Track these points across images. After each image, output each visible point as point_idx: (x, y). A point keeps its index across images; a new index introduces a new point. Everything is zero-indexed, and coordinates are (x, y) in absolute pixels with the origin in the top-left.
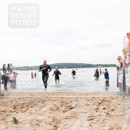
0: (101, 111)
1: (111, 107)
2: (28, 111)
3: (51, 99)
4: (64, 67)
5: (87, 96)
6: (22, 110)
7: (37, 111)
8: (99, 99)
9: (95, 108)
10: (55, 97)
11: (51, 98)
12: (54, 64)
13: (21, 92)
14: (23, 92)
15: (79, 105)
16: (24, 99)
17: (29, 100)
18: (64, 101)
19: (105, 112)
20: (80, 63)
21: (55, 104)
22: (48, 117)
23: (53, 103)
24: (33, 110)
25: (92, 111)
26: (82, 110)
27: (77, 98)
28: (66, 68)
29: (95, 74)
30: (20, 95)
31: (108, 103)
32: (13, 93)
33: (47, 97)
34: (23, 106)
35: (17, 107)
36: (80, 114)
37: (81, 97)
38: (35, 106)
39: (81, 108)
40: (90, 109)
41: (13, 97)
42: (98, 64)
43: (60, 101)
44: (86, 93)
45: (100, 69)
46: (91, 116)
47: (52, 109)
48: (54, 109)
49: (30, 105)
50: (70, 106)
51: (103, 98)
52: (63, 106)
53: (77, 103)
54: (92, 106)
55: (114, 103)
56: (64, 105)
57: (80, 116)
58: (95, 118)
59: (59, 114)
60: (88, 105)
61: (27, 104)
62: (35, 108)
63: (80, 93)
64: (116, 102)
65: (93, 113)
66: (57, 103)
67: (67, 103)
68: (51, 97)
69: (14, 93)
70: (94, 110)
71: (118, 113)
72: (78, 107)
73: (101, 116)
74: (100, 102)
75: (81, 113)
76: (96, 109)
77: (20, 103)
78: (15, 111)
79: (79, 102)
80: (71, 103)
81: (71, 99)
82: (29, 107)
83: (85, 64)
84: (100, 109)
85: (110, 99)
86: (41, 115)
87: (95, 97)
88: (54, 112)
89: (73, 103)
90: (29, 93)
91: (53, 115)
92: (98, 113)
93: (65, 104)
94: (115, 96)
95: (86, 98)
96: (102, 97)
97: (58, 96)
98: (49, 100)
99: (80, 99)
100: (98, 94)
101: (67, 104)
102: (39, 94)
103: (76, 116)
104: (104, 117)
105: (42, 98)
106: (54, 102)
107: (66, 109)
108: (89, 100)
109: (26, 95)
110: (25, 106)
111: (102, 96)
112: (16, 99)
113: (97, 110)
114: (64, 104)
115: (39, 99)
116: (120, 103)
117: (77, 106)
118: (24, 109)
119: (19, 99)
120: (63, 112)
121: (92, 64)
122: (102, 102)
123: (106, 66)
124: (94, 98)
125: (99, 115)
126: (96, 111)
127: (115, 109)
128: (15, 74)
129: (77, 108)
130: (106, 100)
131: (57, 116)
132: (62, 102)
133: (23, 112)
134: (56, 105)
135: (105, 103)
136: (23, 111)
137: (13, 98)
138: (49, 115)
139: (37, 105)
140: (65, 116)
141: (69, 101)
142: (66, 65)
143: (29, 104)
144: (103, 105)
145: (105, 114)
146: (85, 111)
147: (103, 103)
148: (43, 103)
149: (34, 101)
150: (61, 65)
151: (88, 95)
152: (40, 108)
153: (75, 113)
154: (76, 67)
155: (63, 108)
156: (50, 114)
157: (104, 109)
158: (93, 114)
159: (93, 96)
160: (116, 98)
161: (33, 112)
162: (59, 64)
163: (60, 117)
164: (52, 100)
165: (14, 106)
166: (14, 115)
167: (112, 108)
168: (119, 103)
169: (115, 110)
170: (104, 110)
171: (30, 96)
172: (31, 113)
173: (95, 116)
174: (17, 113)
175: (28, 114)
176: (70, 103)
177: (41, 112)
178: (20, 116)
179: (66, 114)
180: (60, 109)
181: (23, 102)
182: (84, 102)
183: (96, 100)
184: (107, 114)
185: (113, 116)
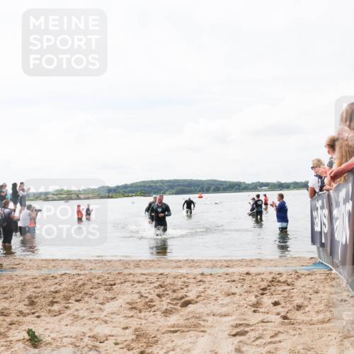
0: (266, 310)
1: (295, 298)
2: (68, 312)
3: (131, 278)
4: (167, 190)
5: (230, 270)
6: (52, 308)
7: (93, 312)
8: (263, 276)
9: (251, 301)
10: (142, 274)
11: (131, 276)
12: (140, 182)
13: (49, 260)
14: (53, 260)
15: (206, 293)
16: (56, 278)
17: (71, 281)
18: (166, 284)
19: (278, 314)
20: (209, 180)
21: (143, 291)
22: (124, 329)
23: (136, 291)
24: (81, 308)
25: (244, 310)
26: (216, 308)
27: (202, 274)
28: (172, 194)
29: (252, 210)
30: (45, 268)
31: (286, 287)
32: (27, 262)
33: (119, 273)
34: (54, 298)
35: (37, 302)
36: (210, 319)
37: (214, 271)
38: (86, 298)
39: (213, 302)
40: (239, 306)
41: (28, 273)
42: (259, 182)
43: (156, 285)
44: (225, 261)
45: (265, 195)
46: (240, 325)
47: (135, 305)
48: (140, 306)
49: (73, 295)
50: (182, 298)
51: (272, 275)
52: (163, 299)
53: (201, 288)
54: (243, 297)
55: (303, 287)
56: (167, 294)
57: (209, 324)
58: (251, 328)
59: (152, 319)
60: (233, 294)
61: (65, 292)
62: (87, 302)
63: (211, 261)
64: (308, 286)
65: (245, 317)
66: (147, 288)
67: (175, 288)
68: (130, 274)
69: (31, 262)
70: (248, 307)
71: (314, 316)
72: (205, 301)
73: (268, 324)
74: (264, 284)
75: (214, 315)
76: (254, 305)
77: (48, 290)
78: (33, 313)
79: (207, 285)
80: (186, 289)
81: (185, 279)
82: (70, 301)
83: (222, 183)
84: (266, 304)
85: (293, 276)
86: (103, 323)
87: (251, 272)
88: (139, 315)
89: (190, 288)
90: (71, 263)
91: (135, 323)
92: (259, 317)
93: (170, 292)
94: (305, 269)
95: (227, 274)
96: (271, 273)
97: (149, 271)
98: (125, 282)
99: (209, 278)
100: (259, 264)
101: (174, 291)
102: (98, 265)
103: (199, 324)
104: (275, 327)
105: (107, 275)
106: (139, 287)
107: (173, 307)
108: (234, 281)
109: (61, 267)
110: (59, 297)
111: (270, 269)
112: (36, 280)
113: (256, 306)
114: (166, 292)
115: (98, 278)
116: (320, 289)
117: (202, 298)
118: (56, 307)
119: (44, 280)
120: (163, 313)
121: (242, 181)
122: (270, 284)
123: (281, 186)
124: (248, 274)
125: (263, 322)
126: (253, 309)
127: (306, 303)
128: (32, 211)
129: (201, 302)
130: (282, 279)
131: (148, 324)
132: (161, 286)
133: (55, 316)
134: (145, 295)
135: (279, 289)
136: (54, 311)
137: (26, 276)
138: (125, 322)
139: (92, 295)
140: (169, 324)
141: (179, 282)
142: (171, 184)
143: (71, 293)
144: (272, 294)
145: (278, 319)
146: (224, 310)
147: (273, 288)
148: (109, 290)
149: (84, 284)
150: (157, 185)
151: (232, 267)
152: (102, 304)
153: (196, 318)
154: (199, 191)
155: (164, 304)
156: (130, 319)
157: (276, 304)
158: (245, 320)
159: (245, 270)
160: (309, 274)
161: (81, 313)
162: (153, 181)
163: (156, 329)
164: (134, 281)
165: (29, 298)
166: (29, 322)
167: (298, 301)
168: (316, 287)
169: (307, 306)
170: (276, 307)
171: (75, 272)
172: (76, 318)
173: (251, 323)
174: (38, 317)
175: (68, 320)
176: (182, 289)
177: (105, 313)
178: (45, 326)
179: (173, 319)
180: (154, 306)
181: (55, 286)
182: (220, 285)
183: (252, 279)
184: (285, 318)
185: (299, 324)
